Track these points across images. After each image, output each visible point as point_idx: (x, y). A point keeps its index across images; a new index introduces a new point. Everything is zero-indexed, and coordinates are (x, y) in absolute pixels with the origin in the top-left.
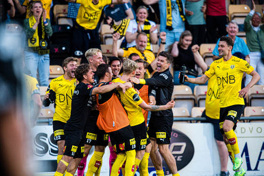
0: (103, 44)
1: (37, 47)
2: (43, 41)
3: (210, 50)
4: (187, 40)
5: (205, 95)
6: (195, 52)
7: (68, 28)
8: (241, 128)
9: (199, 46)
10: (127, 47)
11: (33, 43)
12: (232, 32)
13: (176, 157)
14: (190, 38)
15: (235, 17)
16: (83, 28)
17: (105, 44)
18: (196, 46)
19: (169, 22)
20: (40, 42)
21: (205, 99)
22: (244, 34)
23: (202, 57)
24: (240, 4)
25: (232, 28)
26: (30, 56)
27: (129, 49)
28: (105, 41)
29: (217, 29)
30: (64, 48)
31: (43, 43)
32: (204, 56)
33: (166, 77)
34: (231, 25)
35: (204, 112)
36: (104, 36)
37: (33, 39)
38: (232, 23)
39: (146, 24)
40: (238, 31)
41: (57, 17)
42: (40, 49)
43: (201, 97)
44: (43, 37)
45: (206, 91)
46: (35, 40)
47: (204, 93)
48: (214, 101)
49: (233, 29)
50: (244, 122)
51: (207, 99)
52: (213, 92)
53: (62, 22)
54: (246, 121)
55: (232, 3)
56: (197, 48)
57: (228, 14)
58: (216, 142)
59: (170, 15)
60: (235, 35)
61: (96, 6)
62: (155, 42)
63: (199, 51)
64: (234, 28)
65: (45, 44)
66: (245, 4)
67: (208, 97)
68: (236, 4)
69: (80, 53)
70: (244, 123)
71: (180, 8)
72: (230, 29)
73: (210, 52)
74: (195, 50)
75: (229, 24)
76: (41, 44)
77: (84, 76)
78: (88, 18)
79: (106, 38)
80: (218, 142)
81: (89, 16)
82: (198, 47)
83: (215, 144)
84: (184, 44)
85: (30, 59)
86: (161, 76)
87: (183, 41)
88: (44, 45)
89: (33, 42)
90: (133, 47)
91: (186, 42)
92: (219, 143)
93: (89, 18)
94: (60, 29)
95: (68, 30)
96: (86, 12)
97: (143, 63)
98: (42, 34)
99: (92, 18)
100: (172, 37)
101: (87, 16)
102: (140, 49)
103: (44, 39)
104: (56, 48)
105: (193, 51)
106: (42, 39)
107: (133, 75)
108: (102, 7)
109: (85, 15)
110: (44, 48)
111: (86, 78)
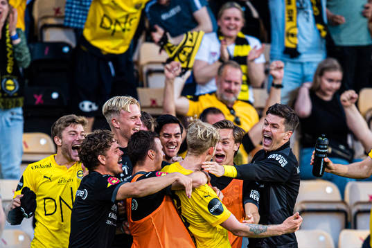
0: (142, 86)
2: (8, 79)
4: (331, 80)
5: (370, 203)
6: (347, 106)
7: (66, 49)
9: (358, 92)
10: (197, 93)
14: (337, 74)
16: (98, 50)
17: (148, 86)
18: (350, 93)
19: (291, 39)
21: (368, 212)
23: (365, 117)
27: (201, 98)
28: (147, 81)
30: (55, 95)
31: (10, 82)
33: (283, 162)
35: (367, 242)
36: (145, 70)
39: (240, 42)
41: (41, 24)
42: (3, 97)
43: (361, 207)
44: (9, 69)
47: (367, 199)
53: (52, 36)
56: (352, 98)
59: (293, 24)
61: (129, 1)
62: (259, 84)
63: (357, 104)
65: (14, 85)
69: (90, 107)
71: (315, 9)
74: (348, 103)
76: (5, 85)
77: (100, 158)
78: (109, 28)
79: (150, 72)
81: (111, 23)
82: (355, 95)
84: (323, 88)
86: (272, 159)
87: (321, 82)
88: (11, 88)
90: (210, 94)
91: (327, 84)
93: (113, 27)
94: (46, 52)
95: (64, 53)
96: (105, 16)
97: (231, 131)
98: (8, 63)
99: (118, 28)
100: (296, 74)
101: (107, 23)
102: (226, 98)
103: (12, 74)
104: (38, 95)
105: (343, 103)
106: (7, 73)
107: (208, 156)
108: (141, 5)
109: (102, 22)
110: (11, 94)
111: (104, 163)
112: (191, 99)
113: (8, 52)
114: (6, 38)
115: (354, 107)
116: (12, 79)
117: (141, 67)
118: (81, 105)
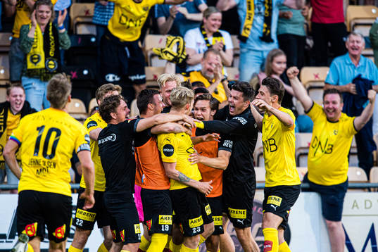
0: (147, 65)
1: (41, 69)
2: (50, 60)
3: (317, 76)
4: (279, 63)
5: (308, 148)
6: (291, 78)
7: (93, 40)
8: (366, 201)
11: (35, 63)
12: (354, 48)
13: (261, 245)
14: (283, 58)
15: (357, 25)
16: (118, 39)
17: (151, 65)
18: (294, 69)
19: (247, 31)
20: (46, 61)
21: (306, 154)
22: (371, 52)
24: (365, 4)
25: (353, 42)
26: (29, 84)
27: (191, 74)
28: (151, 61)
29: (329, 44)
30: (85, 72)
31: (51, 62)
32: (307, 86)
33: (243, 121)
34: (353, 37)
35: (306, 176)
36: (149, 54)
37: (36, 57)
38: (355, 34)
40: (363, 47)
41: (75, 22)
42: (46, 73)
43: (302, 151)
44: (51, 53)
45: (309, 141)
46: (39, 58)
47: (306, 145)
48: (320, 158)
49: (356, 44)
50: (370, 191)
51: (309, 155)
52: (320, 143)
53: (83, 30)
54: (372, 189)
55: (352, 3)
56: (295, 72)
57: (346, 20)
58: (325, 222)
59: (250, 22)
60: (360, 53)
61: (139, 5)
62: (230, 64)
64: (358, 42)
65: (55, 65)
66: (374, 4)
67: (311, 151)
68: (358, 4)
69: (114, 78)
70: (369, 194)
71: (267, 12)
72: (351, 44)
73: (317, 79)
74: (292, 76)
75: (350, 37)
76: (48, 64)
77: (112, 114)
78: (125, 24)
79: (153, 56)
80: (328, 222)
82: (297, 70)
83: (323, 225)
85: (30, 88)
86: (235, 120)
88: (52, 67)
89: (35, 61)
92: (330, 224)
93: (128, 23)
94: (79, 42)
95: (92, 42)
96: (122, 15)
97: (209, 101)
98: (50, 49)
99: (132, 24)
100: (258, 57)
101: (124, 20)
102: (207, 75)
103: (54, 57)
104: (74, 72)
105: (289, 76)
106: (50, 56)
107: (186, 111)
108: (147, 8)
109: (120, 19)
110: (52, 71)
111: (115, 118)
112: (184, 76)
113: (50, 42)
114: (49, 32)
115: (296, 78)
116: (53, 61)
117: (147, 52)
118: (107, 76)
